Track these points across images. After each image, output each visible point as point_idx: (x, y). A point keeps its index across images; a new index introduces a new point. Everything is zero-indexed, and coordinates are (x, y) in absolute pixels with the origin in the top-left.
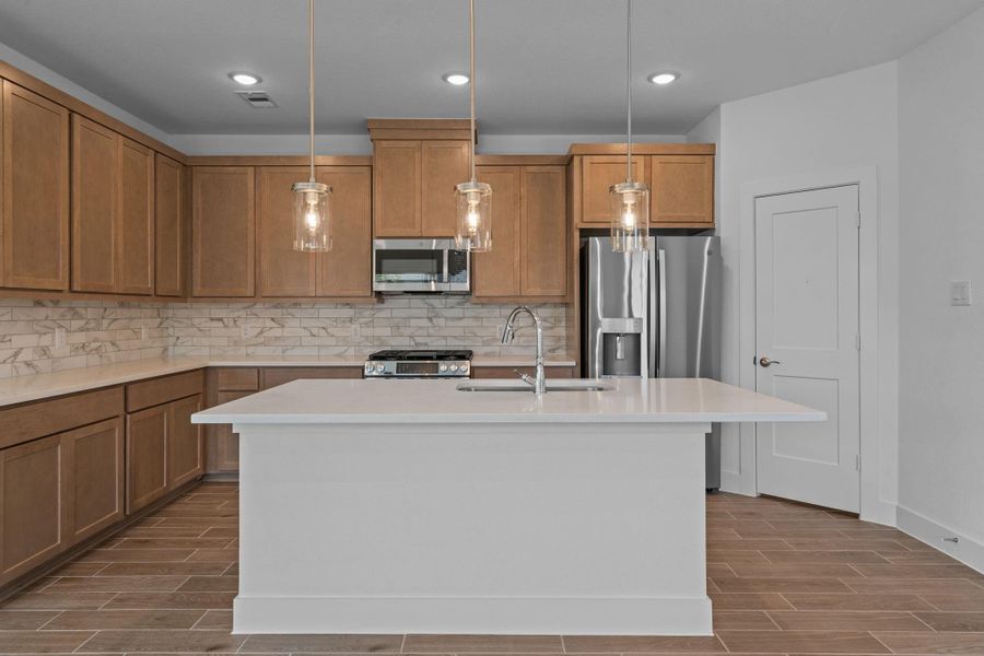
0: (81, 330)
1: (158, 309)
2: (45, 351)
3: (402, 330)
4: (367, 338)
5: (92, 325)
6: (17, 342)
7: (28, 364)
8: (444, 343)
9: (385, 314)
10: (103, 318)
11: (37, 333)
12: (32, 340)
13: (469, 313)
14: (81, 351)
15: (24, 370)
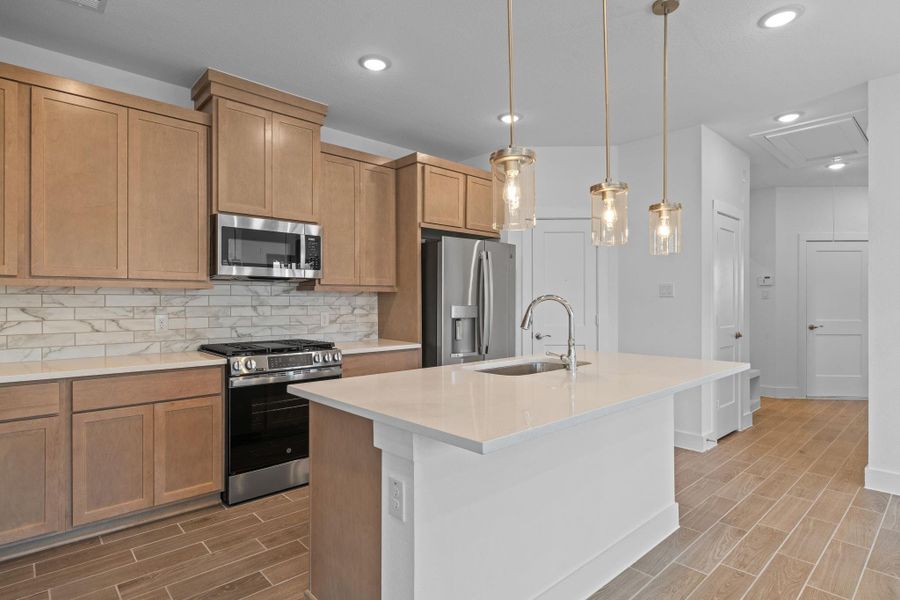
3: (221, 320)
4: (177, 330)
9: (201, 301)
13: (296, 301)
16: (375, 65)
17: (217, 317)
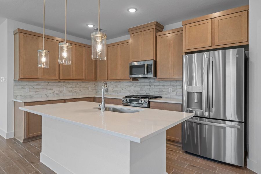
0: (71, 87)
1: (94, 83)
2: (61, 92)
3: (143, 89)
4: (135, 91)
5: (74, 86)
6: (54, 90)
7: (57, 94)
8: (154, 93)
9: (139, 84)
10: (77, 85)
11: (59, 88)
12: (58, 89)
13: (161, 84)
14: (71, 92)
15: (56, 95)
16: (132, 11)
17: (142, 88)
